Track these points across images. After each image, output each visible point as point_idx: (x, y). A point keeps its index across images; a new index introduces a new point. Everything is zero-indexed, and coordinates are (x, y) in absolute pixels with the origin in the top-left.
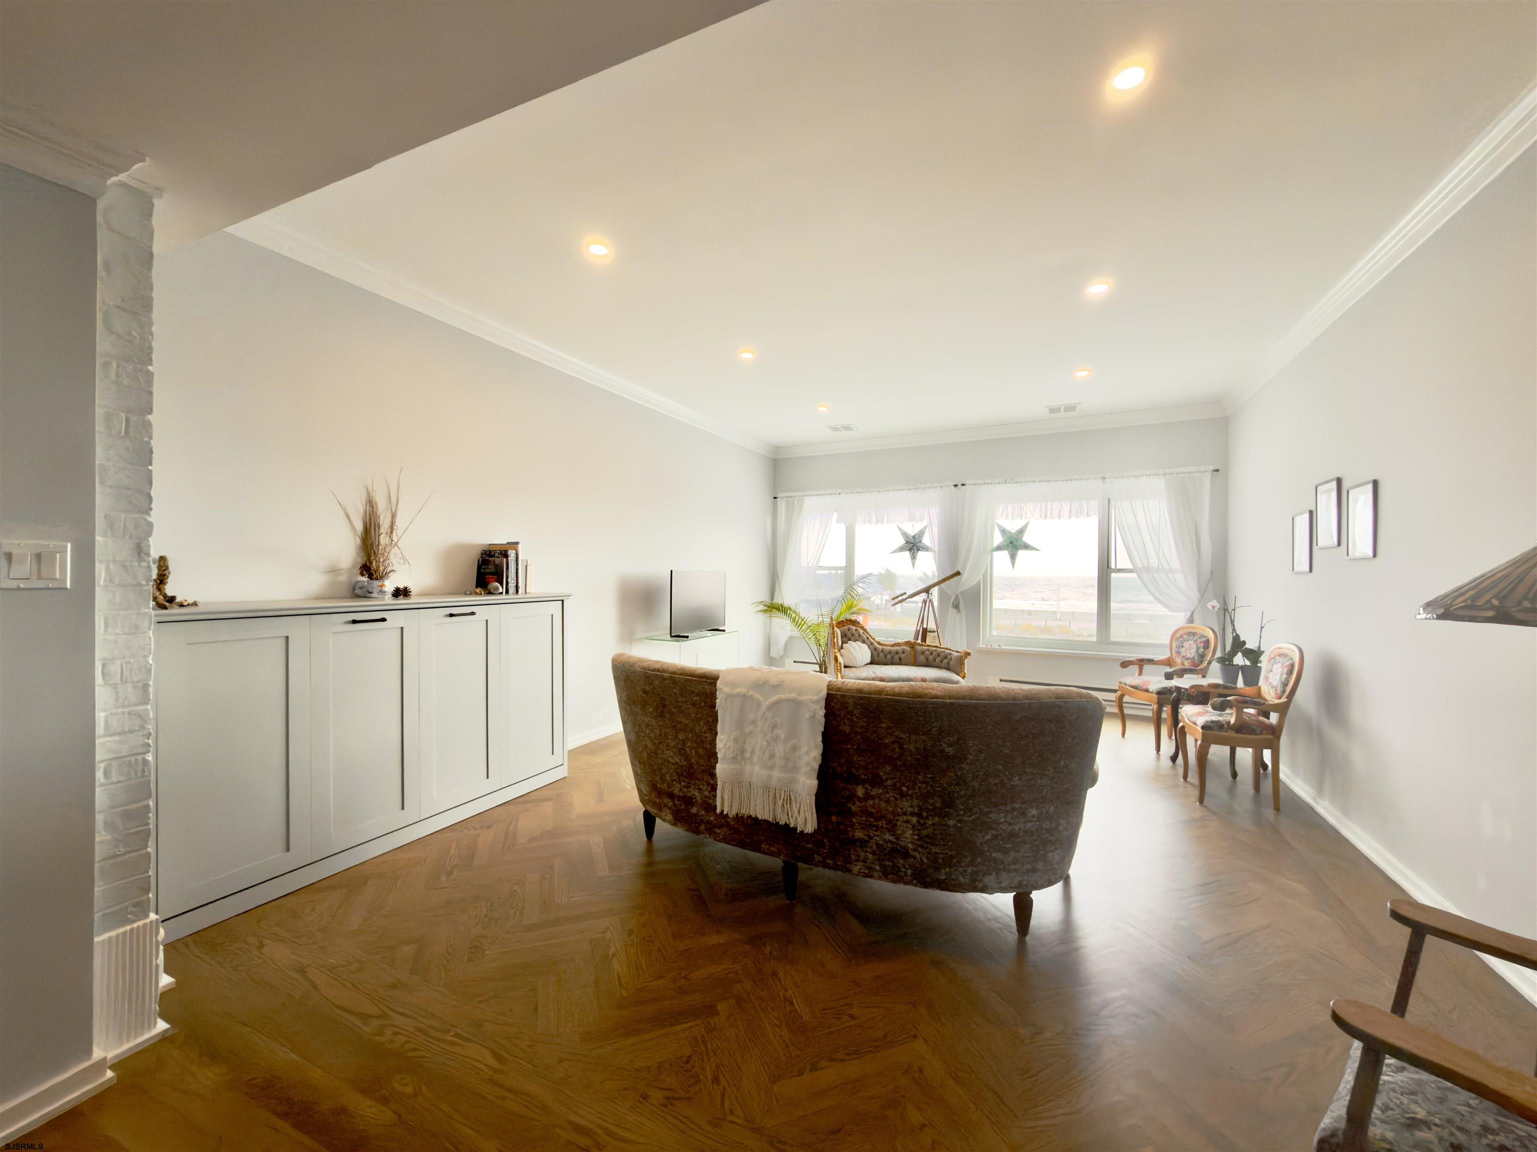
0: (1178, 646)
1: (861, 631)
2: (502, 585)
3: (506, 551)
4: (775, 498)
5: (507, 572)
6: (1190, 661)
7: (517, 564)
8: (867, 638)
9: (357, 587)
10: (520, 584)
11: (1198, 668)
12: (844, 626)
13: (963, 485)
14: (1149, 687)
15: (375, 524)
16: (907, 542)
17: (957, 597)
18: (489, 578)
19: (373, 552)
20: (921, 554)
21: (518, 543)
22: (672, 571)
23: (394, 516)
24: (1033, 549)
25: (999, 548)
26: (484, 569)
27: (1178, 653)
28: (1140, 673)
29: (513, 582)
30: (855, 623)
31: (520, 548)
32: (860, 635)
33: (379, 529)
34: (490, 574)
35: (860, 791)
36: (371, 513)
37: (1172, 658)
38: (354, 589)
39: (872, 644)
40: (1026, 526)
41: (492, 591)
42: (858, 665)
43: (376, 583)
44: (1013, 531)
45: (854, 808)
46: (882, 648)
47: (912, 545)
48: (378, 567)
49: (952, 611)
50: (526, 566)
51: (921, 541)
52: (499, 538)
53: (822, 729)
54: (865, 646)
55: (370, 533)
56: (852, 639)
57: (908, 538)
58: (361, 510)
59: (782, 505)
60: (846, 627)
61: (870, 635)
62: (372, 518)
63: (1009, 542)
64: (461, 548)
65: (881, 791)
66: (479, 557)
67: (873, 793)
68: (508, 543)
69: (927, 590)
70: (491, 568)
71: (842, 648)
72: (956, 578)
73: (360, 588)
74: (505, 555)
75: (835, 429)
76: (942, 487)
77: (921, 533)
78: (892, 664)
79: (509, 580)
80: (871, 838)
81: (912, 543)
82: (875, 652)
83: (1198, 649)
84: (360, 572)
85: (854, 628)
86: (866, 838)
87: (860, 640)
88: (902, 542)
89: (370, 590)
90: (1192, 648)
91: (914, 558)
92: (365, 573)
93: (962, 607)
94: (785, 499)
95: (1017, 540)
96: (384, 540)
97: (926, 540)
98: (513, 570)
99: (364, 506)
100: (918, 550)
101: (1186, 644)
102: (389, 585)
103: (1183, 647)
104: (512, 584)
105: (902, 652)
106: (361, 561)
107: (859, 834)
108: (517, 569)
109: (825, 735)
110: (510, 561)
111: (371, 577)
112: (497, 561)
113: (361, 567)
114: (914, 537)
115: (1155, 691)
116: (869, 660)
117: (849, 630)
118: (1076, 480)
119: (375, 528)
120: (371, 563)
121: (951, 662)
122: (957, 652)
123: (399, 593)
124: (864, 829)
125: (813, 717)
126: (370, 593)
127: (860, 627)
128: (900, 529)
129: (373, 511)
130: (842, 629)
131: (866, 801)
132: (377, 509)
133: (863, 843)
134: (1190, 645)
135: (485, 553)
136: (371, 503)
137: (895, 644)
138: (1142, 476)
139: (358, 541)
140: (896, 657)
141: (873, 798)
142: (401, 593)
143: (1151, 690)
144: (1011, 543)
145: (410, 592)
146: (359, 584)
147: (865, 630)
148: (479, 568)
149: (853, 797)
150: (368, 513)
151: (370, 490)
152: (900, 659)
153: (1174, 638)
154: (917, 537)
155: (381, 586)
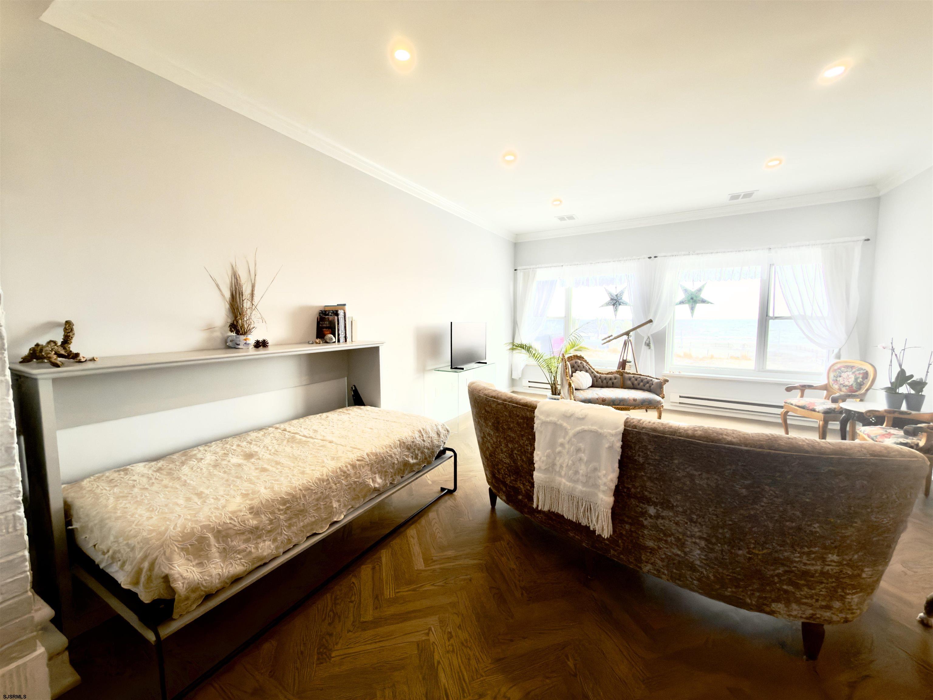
0: (836, 376)
1: (585, 364)
2: (335, 337)
3: (337, 311)
4: (515, 270)
5: (338, 327)
6: (847, 387)
7: (345, 321)
8: (589, 369)
9: (229, 340)
10: (348, 335)
11: (857, 393)
12: (572, 360)
13: (655, 257)
14: (815, 407)
15: (239, 293)
16: (612, 299)
17: (649, 338)
18: (325, 331)
19: (239, 314)
20: (620, 308)
21: (345, 305)
22: (451, 323)
23: (253, 287)
24: (708, 303)
25: (682, 303)
26: (322, 324)
27: (836, 381)
28: (802, 396)
29: (342, 333)
30: (580, 358)
31: (347, 308)
32: (584, 367)
33: (242, 295)
34: (326, 328)
35: (652, 511)
36: (236, 284)
37: (829, 385)
38: (226, 342)
39: (592, 372)
40: (703, 286)
41: (328, 341)
42: (584, 388)
43: (242, 337)
44: (693, 290)
45: (645, 523)
46: (600, 376)
47: (616, 301)
48: (243, 325)
49: (644, 347)
50: (352, 321)
51: (621, 299)
52: (331, 302)
53: (619, 458)
54: (588, 375)
55: (236, 299)
56: (579, 369)
57: (612, 296)
58: (228, 281)
59: (520, 274)
60: (574, 361)
61: (591, 367)
62: (237, 287)
63: (689, 298)
64: (303, 309)
65: (671, 514)
66: (318, 315)
67: (663, 514)
68: (338, 305)
69: (627, 334)
70: (327, 324)
71: (572, 376)
72: (648, 325)
73: (231, 341)
74: (336, 314)
75: (562, 219)
76: (639, 259)
77: (622, 293)
78: (607, 387)
79: (340, 332)
80: (660, 548)
81: (615, 300)
82: (595, 378)
83: (856, 379)
84: (229, 329)
85: (580, 361)
86: (656, 547)
87: (584, 369)
88: (608, 299)
89: (238, 343)
90: (850, 378)
91: (616, 310)
92: (233, 329)
93: (652, 345)
94: (523, 270)
95: (696, 297)
96: (247, 304)
97: (625, 298)
98: (342, 325)
99: (230, 279)
100: (620, 304)
101: (844, 375)
102: (252, 339)
103: (840, 376)
104: (342, 335)
105: (614, 378)
106: (230, 321)
107: (650, 544)
108: (345, 324)
109: (621, 464)
110: (340, 319)
111: (238, 333)
112: (331, 318)
113: (230, 326)
114: (617, 295)
115: (822, 412)
116: (591, 385)
117: (576, 363)
118: (747, 251)
119: (239, 295)
120: (237, 322)
121: (652, 386)
122: (657, 379)
123: (259, 344)
124: (655, 541)
125: (611, 448)
126: (237, 345)
127: (584, 361)
128: (606, 290)
129: (237, 283)
130: (571, 362)
131: (657, 520)
132: (240, 281)
133: (653, 551)
134: (848, 376)
135: (322, 313)
136: (235, 277)
137: (609, 373)
138: (802, 246)
139: (228, 306)
140: (610, 382)
141: (663, 518)
142: (261, 344)
143: (817, 410)
144: (692, 299)
145: (267, 343)
146: (230, 338)
147: (587, 363)
148: (318, 323)
149: (644, 514)
150: (233, 283)
151: (234, 266)
152: (613, 383)
153: (832, 369)
154: (619, 295)
155: (245, 340)
